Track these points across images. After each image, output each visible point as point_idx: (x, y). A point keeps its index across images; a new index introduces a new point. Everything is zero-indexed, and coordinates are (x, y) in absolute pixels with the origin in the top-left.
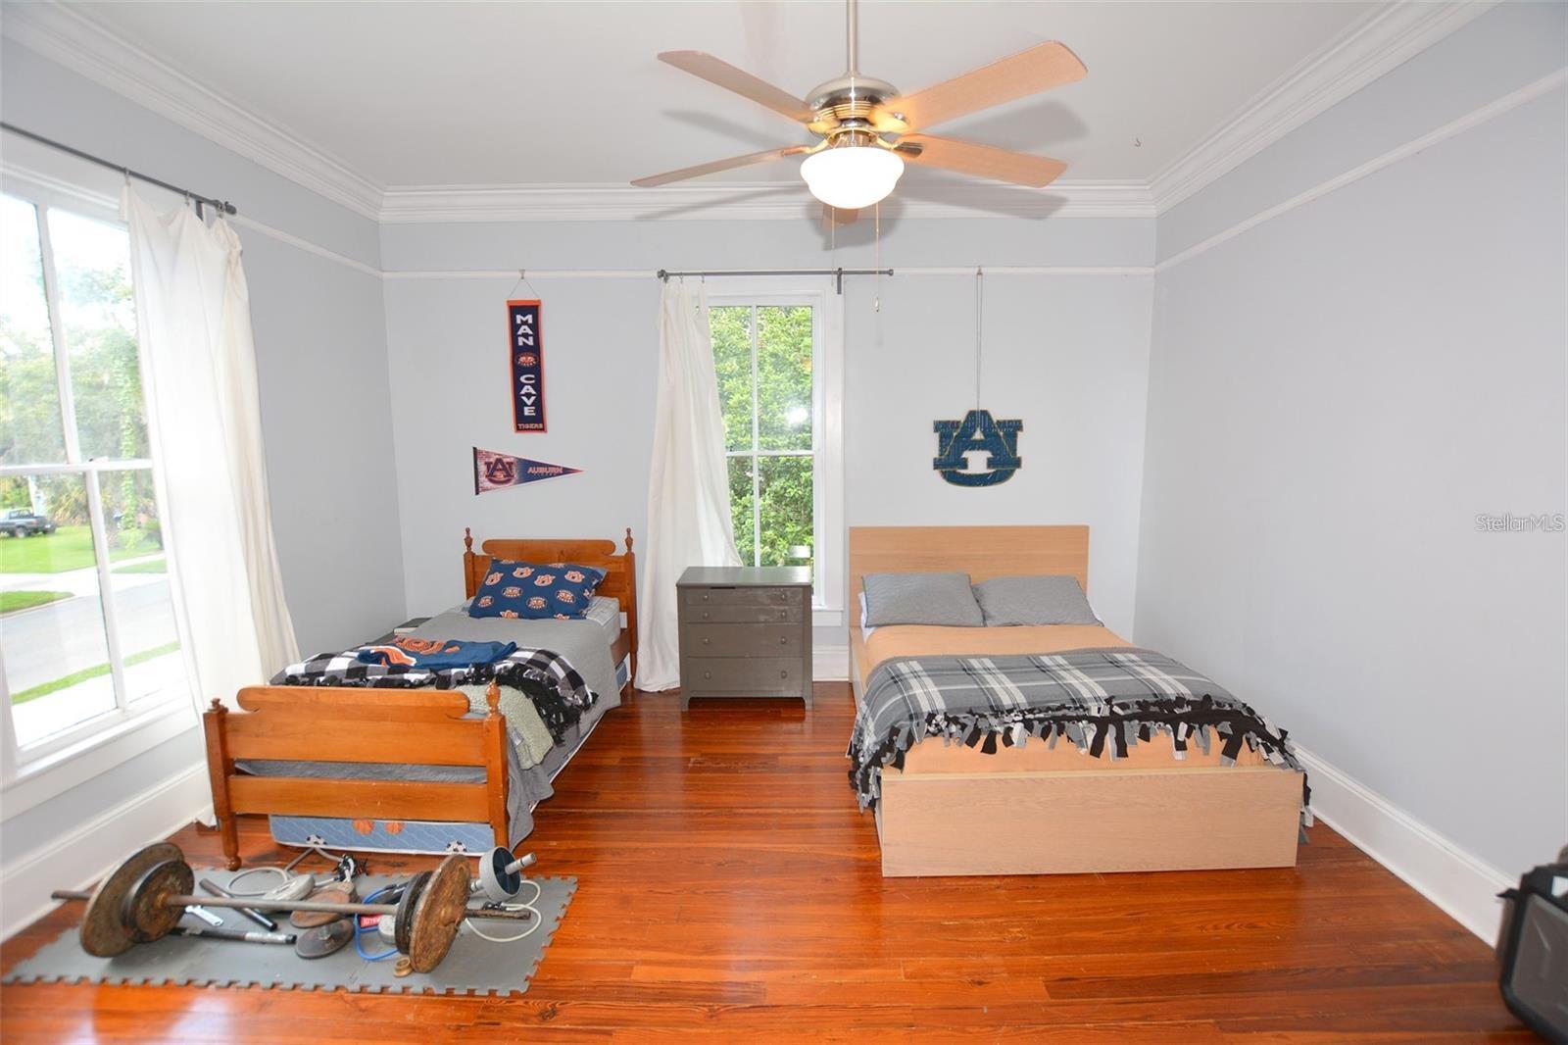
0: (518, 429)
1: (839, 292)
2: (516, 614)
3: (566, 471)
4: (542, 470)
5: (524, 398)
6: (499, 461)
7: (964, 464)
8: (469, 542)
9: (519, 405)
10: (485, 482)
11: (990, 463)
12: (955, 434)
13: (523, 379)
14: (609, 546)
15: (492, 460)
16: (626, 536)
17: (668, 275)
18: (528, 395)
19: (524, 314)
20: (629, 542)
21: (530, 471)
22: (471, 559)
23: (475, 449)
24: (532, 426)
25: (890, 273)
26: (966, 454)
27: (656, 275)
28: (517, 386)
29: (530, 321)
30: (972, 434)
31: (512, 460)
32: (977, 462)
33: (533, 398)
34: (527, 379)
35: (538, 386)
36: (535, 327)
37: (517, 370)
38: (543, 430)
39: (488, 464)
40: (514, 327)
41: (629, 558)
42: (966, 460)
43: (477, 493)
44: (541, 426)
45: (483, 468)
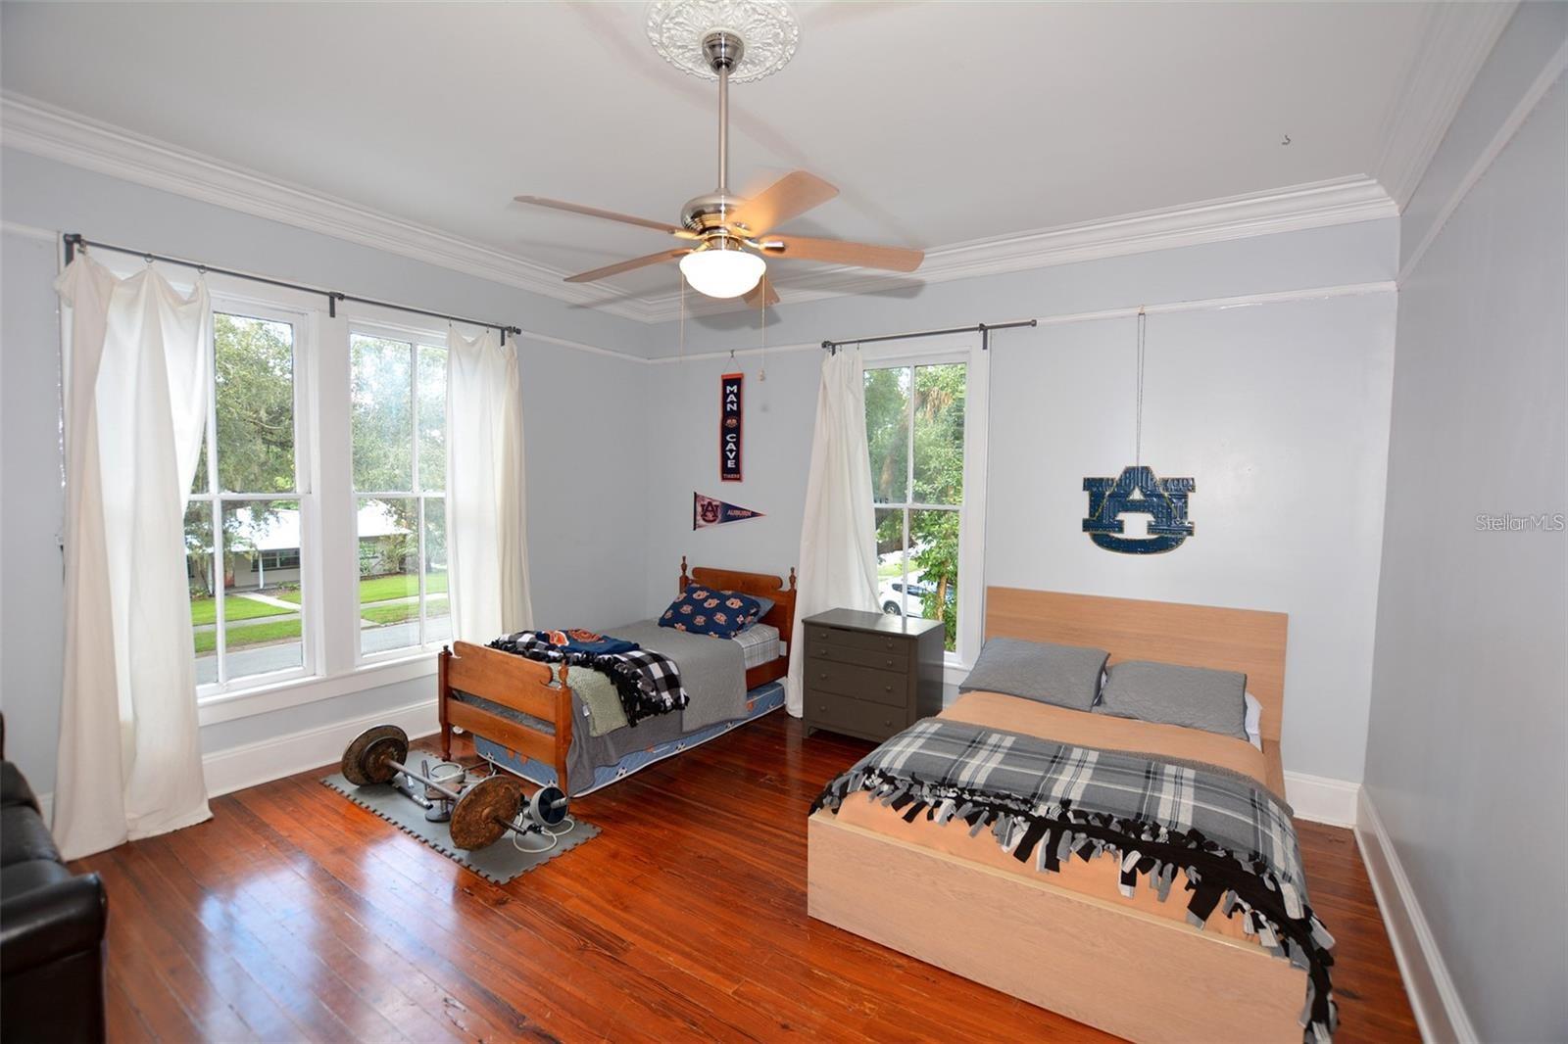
0: (724, 479)
1: (985, 347)
2: (684, 627)
3: (754, 514)
4: (737, 513)
5: (728, 453)
6: (710, 504)
7: (1120, 527)
8: (684, 567)
9: (725, 458)
10: (701, 521)
11: (1151, 529)
12: (1107, 493)
13: (728, 438)
14: (779, 582)
15: (706, 503)
16: (790, 574)
17: (834, 345)
18: (731, 451)
19: (733, 383)
20: (793, 580)
21: (728, 513)
22: (684, 580)
23: (695, 493)
24: (732, 476)
25: (1033, 324)
26: (1121, 516)
27: (820, 345)
28: (724, 443)
29: (735, 391)
30: (1129, 494)
31: (718, 503)
32: (1136, 525)
33: (734, 453)
34: (731, 438)
35: (738, 444)
36: (738, 395)
37: (725, 430)
38: (739, 479)
39: (703, 506)
40: (725, 396)
41: (793, 593)
42: (1121, 523)
43: (695, 529)
44: (738, 476)
45: (699, 509)
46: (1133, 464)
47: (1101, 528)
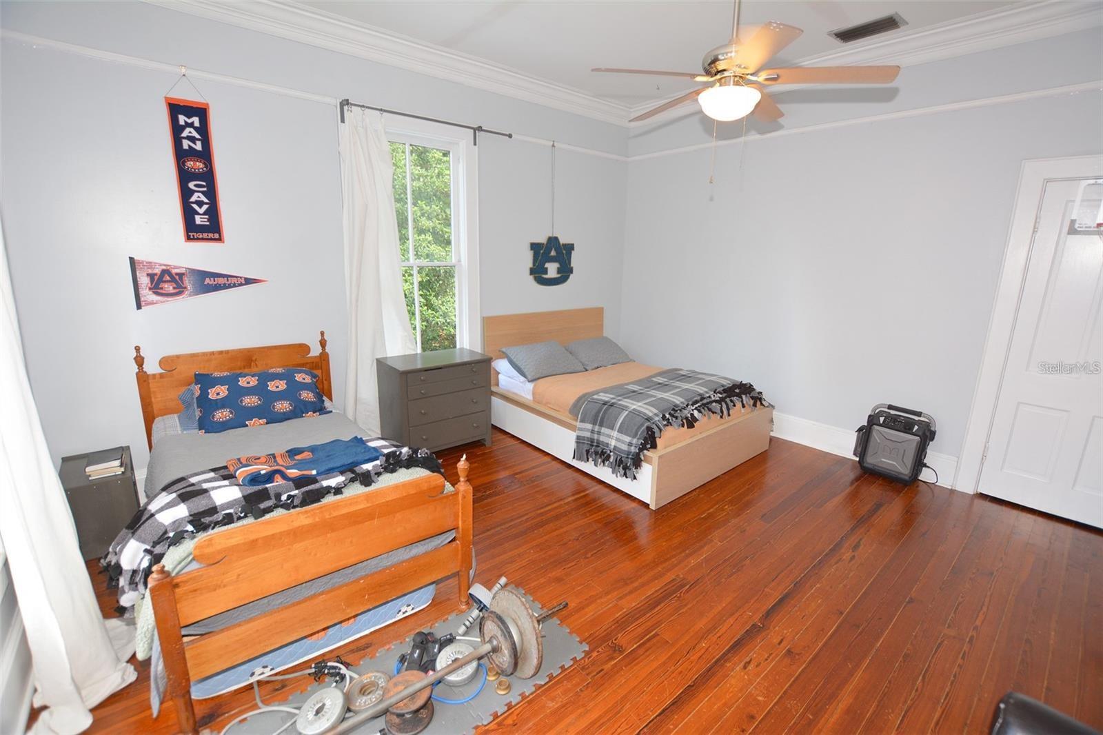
0: (189, 238)
1: (475, 144)
2: (263, 421)
3: (249, 281)
4: (221, 281)
5: (195, 206)
6: (165, 272)
7: (546, 271)
8: (140, 361)
9: (188, 213)
10: (148, 295)
11: (559, 271)
12: (542, 252)
13: (191, 185)
14: (304, 348)
15: (157, 271)
16: (320, 337)
18: (200, 204)
19: (188, 115)
20: (323, 343)
21: (209, 282)
22: (143, 379)
23: (131, 259)
24: (205, 235)
25: (510, 136)
26: (547, 265)
28: (185, 194)
29: (197, 124)
30: (550, 253)
31: (183, 271)
32: (552, 270)
33: (205, 207)
34: (196, 186)
35: (211, 193)
36: (204, 130)
37: (184, 177)
38: (220, 239)
39: (151, 276)
40: (177, 130)
41: (324, 357)
42: (547, 268)
43: (139, 307)
44: (217, 236)
45: (144, 280)
46: (551, 235)
47: (538, 272)
